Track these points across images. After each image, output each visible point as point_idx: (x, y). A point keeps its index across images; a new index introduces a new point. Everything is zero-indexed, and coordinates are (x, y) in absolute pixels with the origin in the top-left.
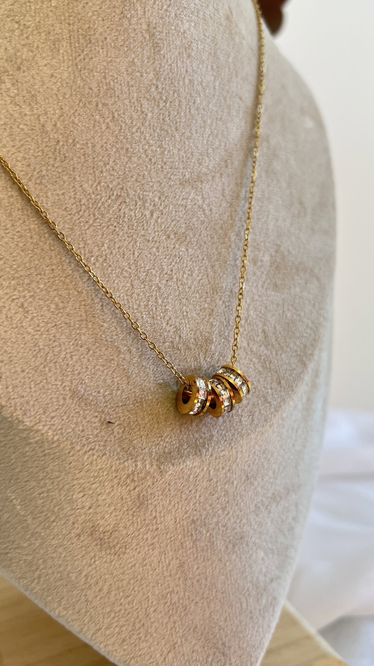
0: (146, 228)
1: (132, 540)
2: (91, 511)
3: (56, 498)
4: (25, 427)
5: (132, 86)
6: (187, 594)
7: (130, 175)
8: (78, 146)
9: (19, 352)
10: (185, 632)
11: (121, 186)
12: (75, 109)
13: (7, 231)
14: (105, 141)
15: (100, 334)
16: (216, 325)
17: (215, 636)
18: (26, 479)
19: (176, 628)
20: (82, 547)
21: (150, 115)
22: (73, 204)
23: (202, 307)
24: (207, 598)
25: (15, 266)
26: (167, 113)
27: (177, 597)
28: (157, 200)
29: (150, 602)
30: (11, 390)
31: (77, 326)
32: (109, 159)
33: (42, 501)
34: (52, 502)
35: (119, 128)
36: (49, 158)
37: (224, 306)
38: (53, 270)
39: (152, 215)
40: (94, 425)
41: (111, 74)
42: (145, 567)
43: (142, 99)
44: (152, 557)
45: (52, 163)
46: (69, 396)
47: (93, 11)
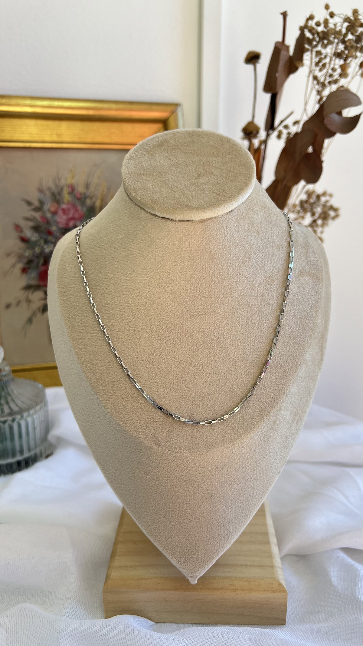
0: (181, 341)
1: (156, 482)
2: (139, 464)
3: (126, 455)
4: (115, 423)
5: (182, 278)
6: (180, 514)
7: (177, 318)
8: (155, 305)
9: (118, 391)
10: (177, 532)
11: (172, 323)
12: (155, 288)
13: (122, 339)
14: (167, 303)
15: (154, 388)
16: (212, 390)
17: (192, 539)
18: (116, 444)
19: (173, 528)
20: (135, 479)
21: (189, 290)
22: (150, 330)
23: (206, 381)
24: (190, 519)
25: (123, 355)
26: (199, 289)
27: (175, 514)
28: (189, 329)
29: (162, 512)
30: (113, 406)
31: (144, 383)
32: (168, 311)
33: (121, 455)
34: (125, 456)
35: (174, 297)
36: (142, 309)
37: (219, 381)
38: (138, 357)
39: (186, 335)
40: (143, 428)
41: (172, 273)
42: (161, 496)
43: (186, 284)
44: (165, 492)
45: (143, 312)
46: (135, 413)
47: (166, 246)
